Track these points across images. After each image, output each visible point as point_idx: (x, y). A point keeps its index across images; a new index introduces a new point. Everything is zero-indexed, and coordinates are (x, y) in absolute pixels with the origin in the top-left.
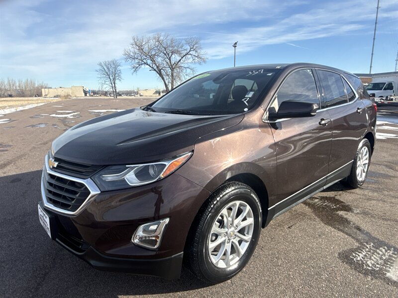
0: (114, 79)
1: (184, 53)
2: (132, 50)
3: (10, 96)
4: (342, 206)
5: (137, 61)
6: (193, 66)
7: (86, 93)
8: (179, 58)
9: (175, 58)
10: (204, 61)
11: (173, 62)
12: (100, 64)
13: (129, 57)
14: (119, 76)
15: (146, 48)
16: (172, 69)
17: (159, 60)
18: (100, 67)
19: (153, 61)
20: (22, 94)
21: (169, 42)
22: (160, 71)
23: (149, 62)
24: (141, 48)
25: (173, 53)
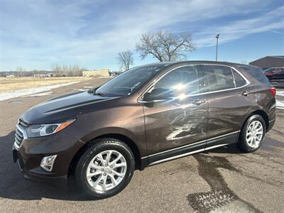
0: (128, 64)
1: (179, 43)
2: (141, 43)
3: (64, 76)
4: (225, 165)
5: (144, 51)
6: (185, 53)
7: (110, 74)
8: (175, 48)
9: (172, 48)
10: (195, 50)
11: (170, 51)
12: (119, 54)
13: (139, 48)
14: (132, 62)
15: (151, 42)
16: (170, 56)
17: (160, 49)
18: (119, 56)
19: (156, 51)
20: (71, 75)
21: (168, 36)
22: (160, 57)
23: (153, 51)
24: (147, 42)
25: (170, 44)
